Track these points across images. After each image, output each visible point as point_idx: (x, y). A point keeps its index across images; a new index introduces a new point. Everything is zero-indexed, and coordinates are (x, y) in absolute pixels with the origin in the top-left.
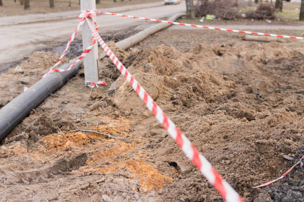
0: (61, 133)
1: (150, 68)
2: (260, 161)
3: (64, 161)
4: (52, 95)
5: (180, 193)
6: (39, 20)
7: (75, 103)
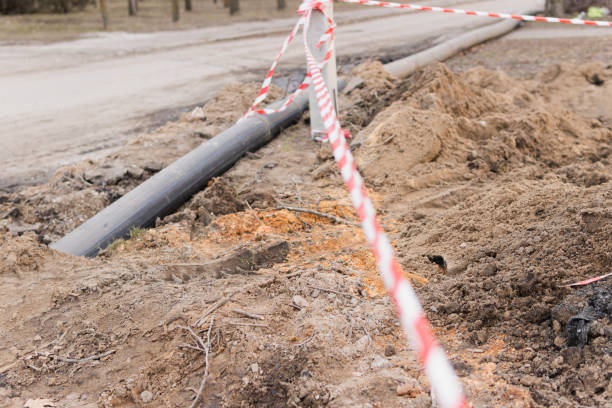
0: (250, 213)
1: (432, 103)
2: (585, 245)
3: (248, 253)
4: (251, 154)
5: (433, 300)
6: (255, 32)
7: (288, 167)
